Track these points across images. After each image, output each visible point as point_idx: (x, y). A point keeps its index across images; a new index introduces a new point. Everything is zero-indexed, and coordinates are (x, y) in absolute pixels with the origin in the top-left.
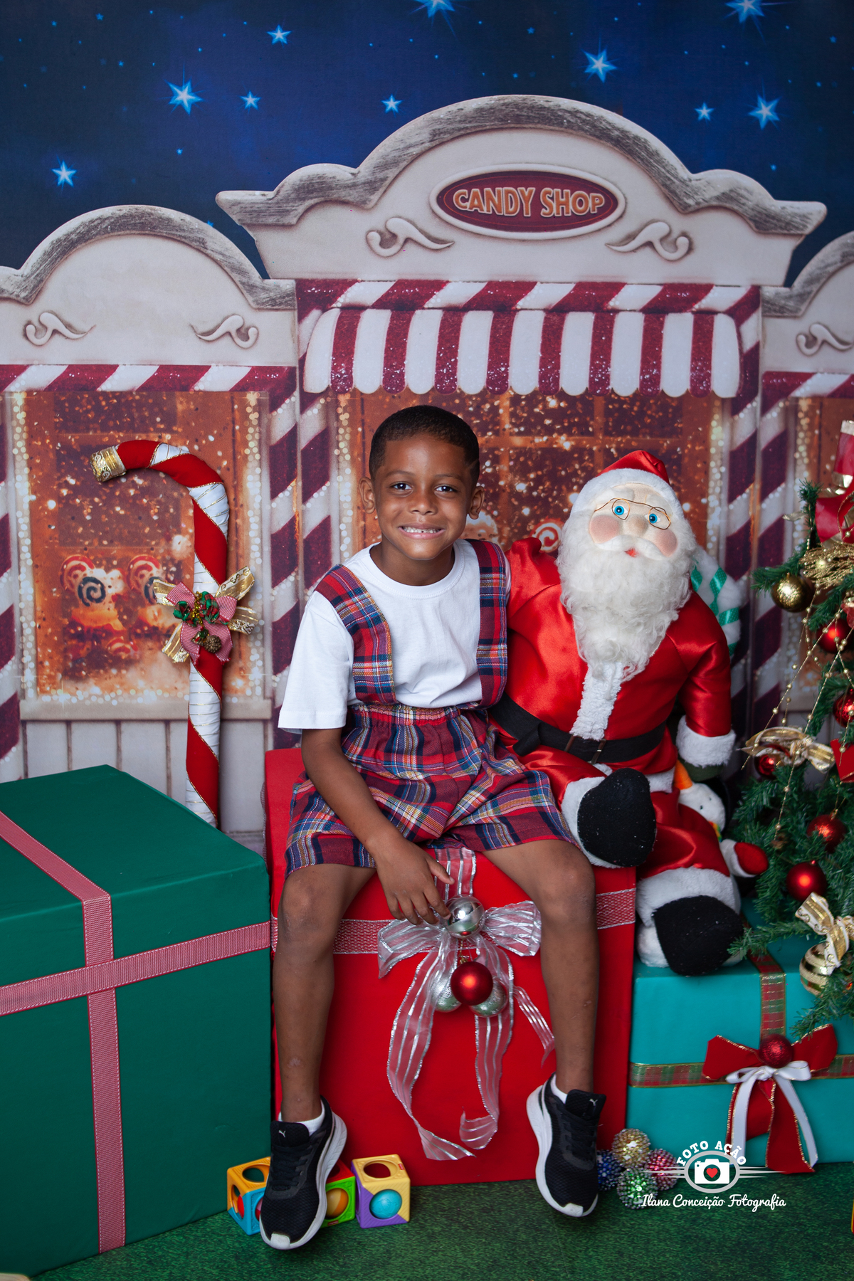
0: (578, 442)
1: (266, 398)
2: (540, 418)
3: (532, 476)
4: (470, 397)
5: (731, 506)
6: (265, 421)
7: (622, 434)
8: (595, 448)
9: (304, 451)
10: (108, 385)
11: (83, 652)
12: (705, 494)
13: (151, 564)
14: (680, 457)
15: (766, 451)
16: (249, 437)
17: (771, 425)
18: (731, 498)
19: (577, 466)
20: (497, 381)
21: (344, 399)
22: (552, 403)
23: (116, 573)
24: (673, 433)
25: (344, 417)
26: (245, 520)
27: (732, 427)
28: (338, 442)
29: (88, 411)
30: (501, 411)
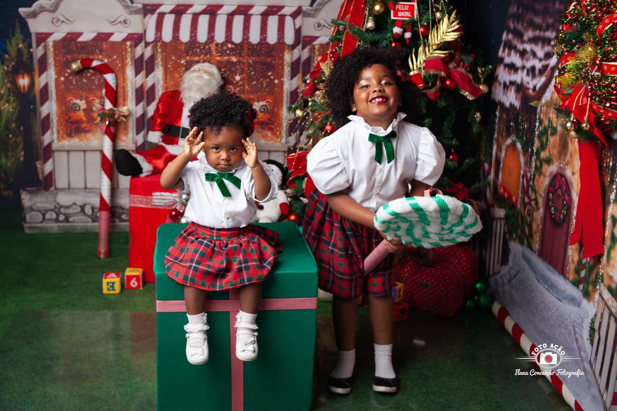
0: (239, 59)
1: (133, 43)
2: (225, 51)
3: (223, 70)
4: (201, 44)
5: (292, 81)
6: (133, 51)
7: (254, 56)
8: (244, 61)
9: (146, 61)
10: (81, 39)
11: (73, 128)
12: (282, 77)
13: (95, 98)
14: (274, 65)
15: (303, 63)
16: (128, 57)
17: (305, 54)
18: (292, 78)
19: (238, 67)
20: (211, 38)
21: (159, 44)
22: (230, 46)
23: (84, 102)
24: (271, 56)
25: (159, 50)
26: (127, 84)
27: (292, 55)
28: (157, 58)
29: (74, 48)
30: (212, 48)
